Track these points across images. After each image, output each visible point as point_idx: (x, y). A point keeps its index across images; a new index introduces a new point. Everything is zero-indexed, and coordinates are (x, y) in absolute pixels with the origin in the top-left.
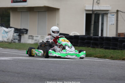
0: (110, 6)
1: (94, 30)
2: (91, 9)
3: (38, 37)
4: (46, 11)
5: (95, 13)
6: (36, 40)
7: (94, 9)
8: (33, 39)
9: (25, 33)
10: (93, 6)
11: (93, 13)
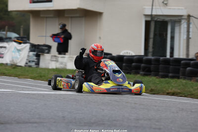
0: (185, 9)
1: (153, 48)
2: (150, 13)
3: (66, 59)
4: (82, 17)
5: (156, 19)
6: (62, 63)
7: (154, 13)
8: (57, 61)
9: (47, 51)
10: (152, 8)
11: (152, 19)
